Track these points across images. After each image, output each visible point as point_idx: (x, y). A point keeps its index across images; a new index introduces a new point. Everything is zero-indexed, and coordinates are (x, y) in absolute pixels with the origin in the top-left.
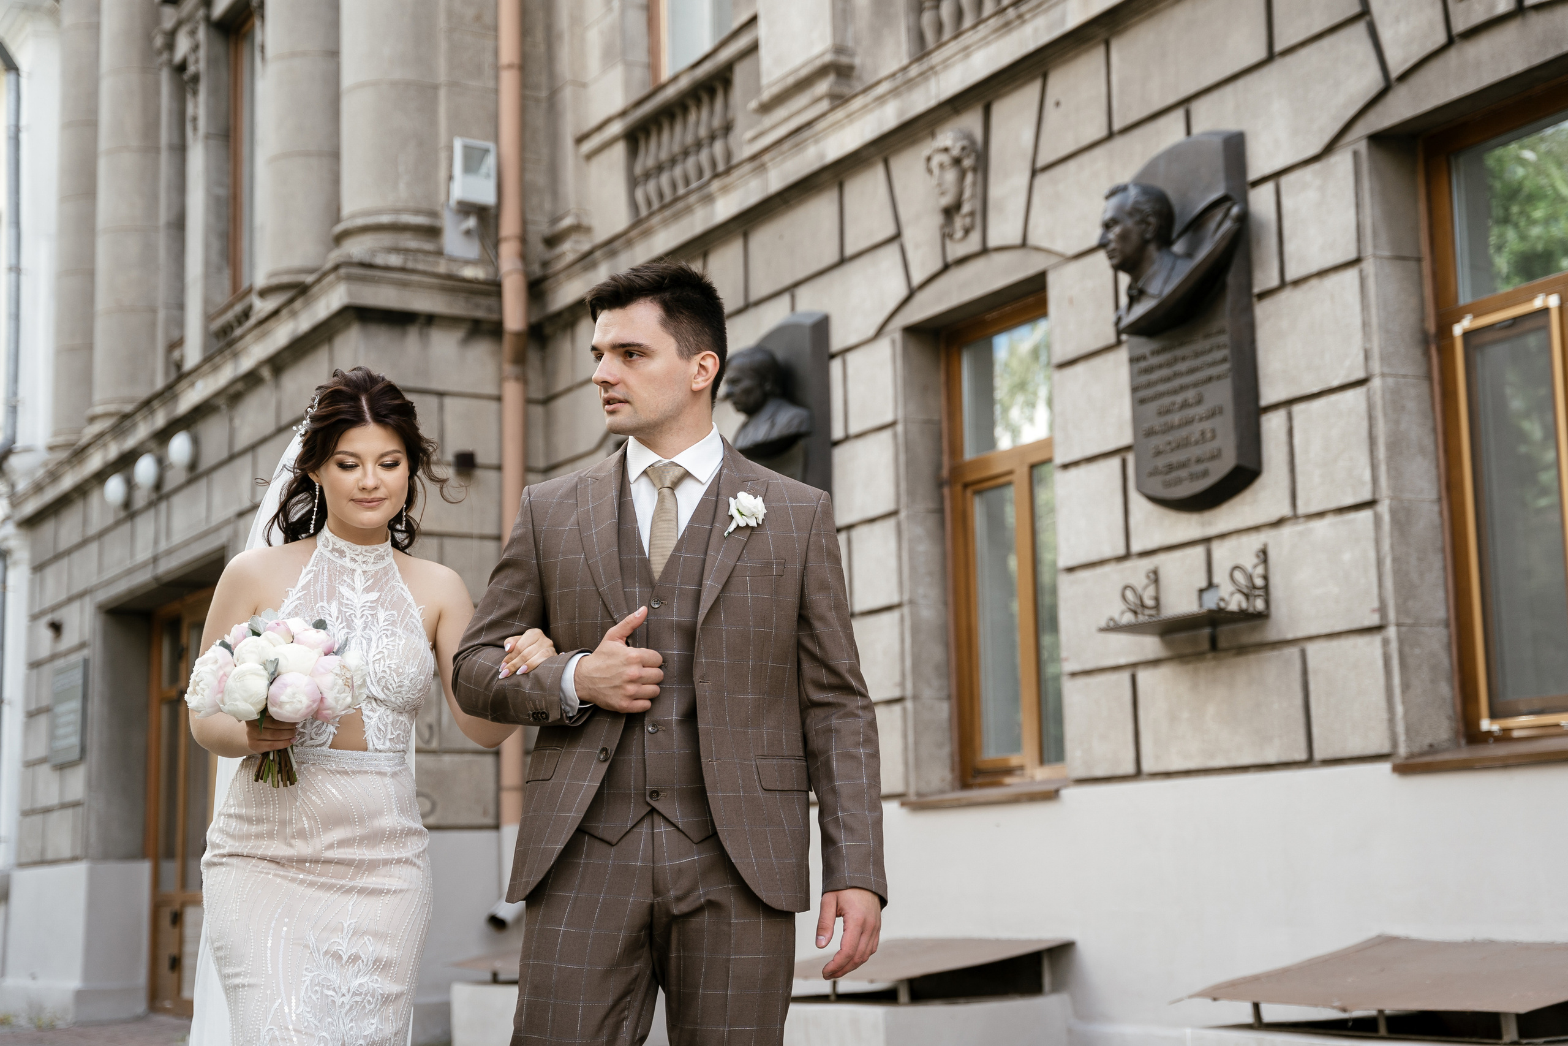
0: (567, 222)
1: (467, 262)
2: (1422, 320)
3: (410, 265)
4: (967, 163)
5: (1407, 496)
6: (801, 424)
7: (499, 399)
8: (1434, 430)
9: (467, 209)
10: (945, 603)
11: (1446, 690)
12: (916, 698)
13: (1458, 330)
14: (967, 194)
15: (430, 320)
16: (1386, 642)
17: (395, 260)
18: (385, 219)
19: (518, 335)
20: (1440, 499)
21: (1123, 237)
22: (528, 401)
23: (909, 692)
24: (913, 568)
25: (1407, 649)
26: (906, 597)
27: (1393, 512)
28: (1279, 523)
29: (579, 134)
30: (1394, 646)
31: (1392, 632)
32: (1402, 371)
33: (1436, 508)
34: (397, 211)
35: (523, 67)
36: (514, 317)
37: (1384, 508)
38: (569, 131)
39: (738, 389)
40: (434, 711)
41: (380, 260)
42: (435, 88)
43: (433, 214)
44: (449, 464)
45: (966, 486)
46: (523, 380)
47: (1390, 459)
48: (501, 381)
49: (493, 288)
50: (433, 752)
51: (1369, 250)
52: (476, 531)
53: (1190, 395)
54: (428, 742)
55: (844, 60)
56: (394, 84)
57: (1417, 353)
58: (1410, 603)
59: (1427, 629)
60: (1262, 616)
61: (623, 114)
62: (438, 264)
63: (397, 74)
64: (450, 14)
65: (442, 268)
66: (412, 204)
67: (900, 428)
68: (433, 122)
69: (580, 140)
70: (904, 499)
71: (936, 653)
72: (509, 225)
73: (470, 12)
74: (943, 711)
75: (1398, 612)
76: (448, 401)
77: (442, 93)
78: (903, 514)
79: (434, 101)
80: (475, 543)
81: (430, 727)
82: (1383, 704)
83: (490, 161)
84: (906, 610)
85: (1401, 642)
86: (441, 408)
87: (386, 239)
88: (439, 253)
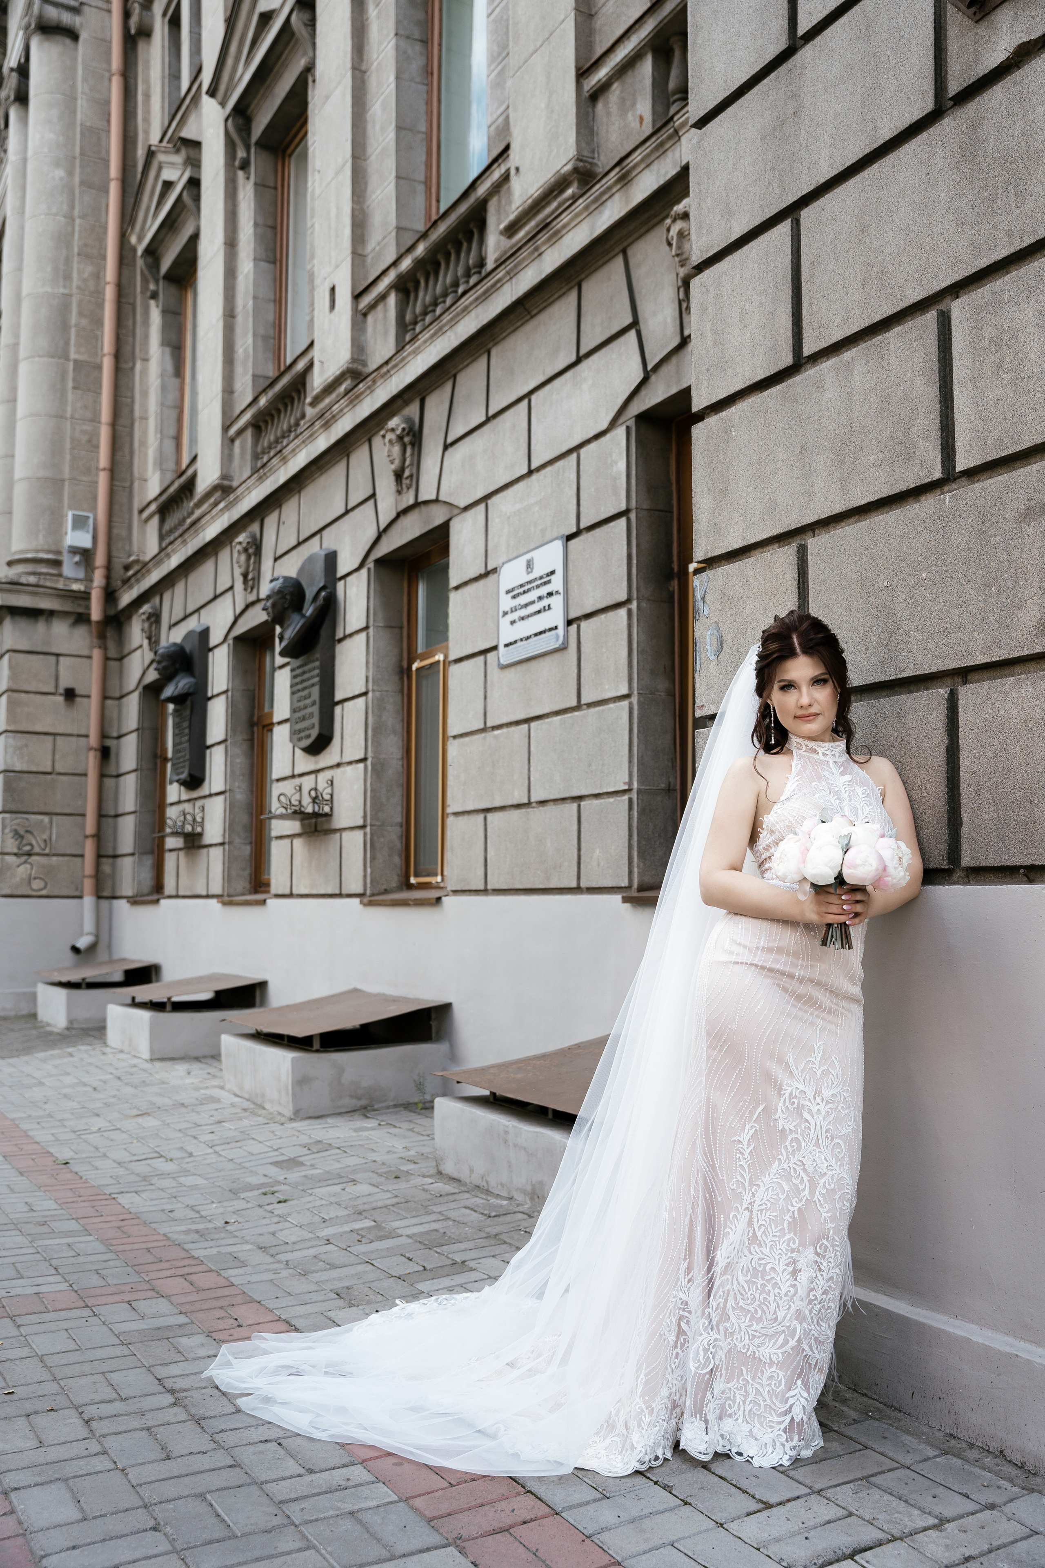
0: (132, 558)
1: (76, 580)
2: (401, 660)
3: (42, 583)
4: (251, 551)
5: (383, 756)
6: (189, 688)
7: (89, 657)
8: (403, 721)
9: (74, 550)
10: (252, 791)
11: (397, 860)
12: (230, 843)
13: (415, 666)
14: (251, 568)
15: (51, 614)
16: (365, 834)
17: (32, 580)
18: (29, 556)
19: (98, 622)
20: (402, 758)
21: (274, 605)
22: (107, 659)
23: (227, 840)
24: (232, 772)
25: (375, 838)
26: (228, 788)
27: (372, 764)
28: (338, 765)
29: (141, 508)
30: (369, 837)
31: (368, 829)
32: (386, 689)
33: (400, 763)
34: (37, 551)
35: (113, 470)
36: (96, 613)
37: (369, 762)
38: (136, 506)
39: (160, 667)
40: (48, 832)
41: (23, 580)
42: (63, 481)
43: (59, 553)
44: (61, 695)
45: (264, 727)
46: (104, 647)
47: (374, 736)
48: (92, 648)
49: (85, 596)
50: (47, 855)
51: (371, 623)
52: (75, 732)
53: (306, 692)
54: (44, 850)
55: (226, 483)
56: (38, 479)
57: (396, 679)
58: (380, 814)
59: (389, 828)
60: (328, 816)
61: (156, 499)
62: (58, 581)
63: (41, 473)
64: (73, 439)
65: (60, 586)
66: (46, 547)
67: (230, 694)
68: (61, 500)
69: (141, 511)
70: (229, 734)
71: (244, 818)
72: (100, 559)
73: (85, 438)
74: (247, 850)
75: (371, 819)
76: (61, 659)
77: (67, 484)
78: (229, 742)
79: (62, 488)
80: (74, 739)
81: (45, 841)
82: (362, 867)
83: (91, 521)
84: (228, 794)
85: (372, 835)
86: (57, 662)
87: (30, 568)
88: (60, 575)
